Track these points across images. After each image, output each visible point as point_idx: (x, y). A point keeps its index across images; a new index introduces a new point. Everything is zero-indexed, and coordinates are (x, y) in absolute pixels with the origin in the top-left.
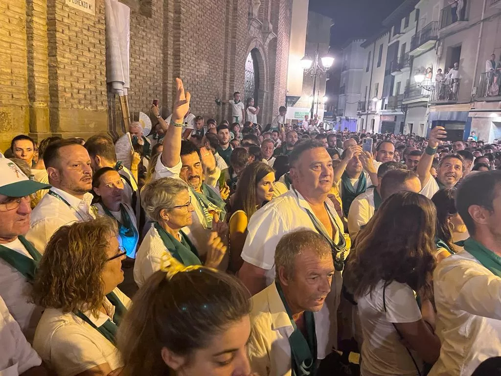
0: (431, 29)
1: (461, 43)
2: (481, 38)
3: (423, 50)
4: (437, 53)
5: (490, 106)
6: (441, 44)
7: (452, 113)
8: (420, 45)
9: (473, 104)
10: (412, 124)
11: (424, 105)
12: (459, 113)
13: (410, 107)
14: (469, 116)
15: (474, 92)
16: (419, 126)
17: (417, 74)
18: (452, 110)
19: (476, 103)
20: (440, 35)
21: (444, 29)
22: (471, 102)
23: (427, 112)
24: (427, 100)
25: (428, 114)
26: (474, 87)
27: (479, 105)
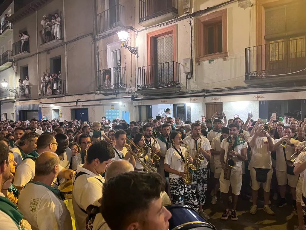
0: (8, 55)
1: (28, 65)
2: (38, 63)
3: (5, 67)
4: (14, 70)
5: (50, 100)
6: (16, 64)
7: (30, 105)
8: (3, 64)
9: (40, 100)
10: (6, 114)
11: (12, 101)
12: (34, 105)
13: (3, 103)
14: (39, 107)
15: (40, 93)
16: (11, 114)
17: (3, 82)
18: (29, 104)
19: (42, 99)
20: (14, 59)
21: (16, 56)
22: (39, 99)
23: (14, 106)
24: (13, 98)
25: (15, 107)
26: (39, 90)
27: (44, 100)
